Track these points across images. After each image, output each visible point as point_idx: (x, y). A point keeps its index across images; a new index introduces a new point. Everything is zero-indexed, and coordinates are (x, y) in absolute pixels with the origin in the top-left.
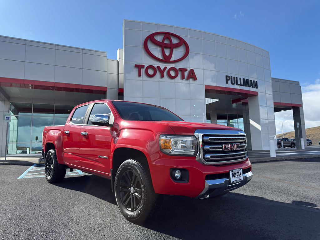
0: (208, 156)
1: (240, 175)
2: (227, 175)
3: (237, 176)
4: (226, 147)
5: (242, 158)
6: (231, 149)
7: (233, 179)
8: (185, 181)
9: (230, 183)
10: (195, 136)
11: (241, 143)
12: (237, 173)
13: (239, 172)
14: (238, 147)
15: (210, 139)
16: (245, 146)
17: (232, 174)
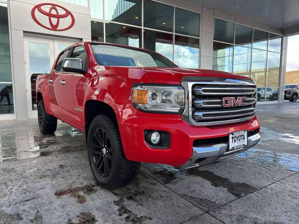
0: (199, 114)
1: (244, 138)
2: (225, 139)
3: (239, 140)
4: (226, 102)
5: (249, 116)
6: (235, 105)
7: (232, 145)
8: (165, 146)
9: (228, 150)
10: (181, 86)
11: (250, 96)
12: (240, 136)
13: (242, 136)
14: (244, 101)
15: (204, 91)
16: (254, 100)
17: (233, 138)
